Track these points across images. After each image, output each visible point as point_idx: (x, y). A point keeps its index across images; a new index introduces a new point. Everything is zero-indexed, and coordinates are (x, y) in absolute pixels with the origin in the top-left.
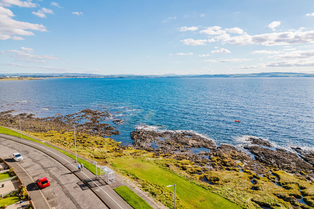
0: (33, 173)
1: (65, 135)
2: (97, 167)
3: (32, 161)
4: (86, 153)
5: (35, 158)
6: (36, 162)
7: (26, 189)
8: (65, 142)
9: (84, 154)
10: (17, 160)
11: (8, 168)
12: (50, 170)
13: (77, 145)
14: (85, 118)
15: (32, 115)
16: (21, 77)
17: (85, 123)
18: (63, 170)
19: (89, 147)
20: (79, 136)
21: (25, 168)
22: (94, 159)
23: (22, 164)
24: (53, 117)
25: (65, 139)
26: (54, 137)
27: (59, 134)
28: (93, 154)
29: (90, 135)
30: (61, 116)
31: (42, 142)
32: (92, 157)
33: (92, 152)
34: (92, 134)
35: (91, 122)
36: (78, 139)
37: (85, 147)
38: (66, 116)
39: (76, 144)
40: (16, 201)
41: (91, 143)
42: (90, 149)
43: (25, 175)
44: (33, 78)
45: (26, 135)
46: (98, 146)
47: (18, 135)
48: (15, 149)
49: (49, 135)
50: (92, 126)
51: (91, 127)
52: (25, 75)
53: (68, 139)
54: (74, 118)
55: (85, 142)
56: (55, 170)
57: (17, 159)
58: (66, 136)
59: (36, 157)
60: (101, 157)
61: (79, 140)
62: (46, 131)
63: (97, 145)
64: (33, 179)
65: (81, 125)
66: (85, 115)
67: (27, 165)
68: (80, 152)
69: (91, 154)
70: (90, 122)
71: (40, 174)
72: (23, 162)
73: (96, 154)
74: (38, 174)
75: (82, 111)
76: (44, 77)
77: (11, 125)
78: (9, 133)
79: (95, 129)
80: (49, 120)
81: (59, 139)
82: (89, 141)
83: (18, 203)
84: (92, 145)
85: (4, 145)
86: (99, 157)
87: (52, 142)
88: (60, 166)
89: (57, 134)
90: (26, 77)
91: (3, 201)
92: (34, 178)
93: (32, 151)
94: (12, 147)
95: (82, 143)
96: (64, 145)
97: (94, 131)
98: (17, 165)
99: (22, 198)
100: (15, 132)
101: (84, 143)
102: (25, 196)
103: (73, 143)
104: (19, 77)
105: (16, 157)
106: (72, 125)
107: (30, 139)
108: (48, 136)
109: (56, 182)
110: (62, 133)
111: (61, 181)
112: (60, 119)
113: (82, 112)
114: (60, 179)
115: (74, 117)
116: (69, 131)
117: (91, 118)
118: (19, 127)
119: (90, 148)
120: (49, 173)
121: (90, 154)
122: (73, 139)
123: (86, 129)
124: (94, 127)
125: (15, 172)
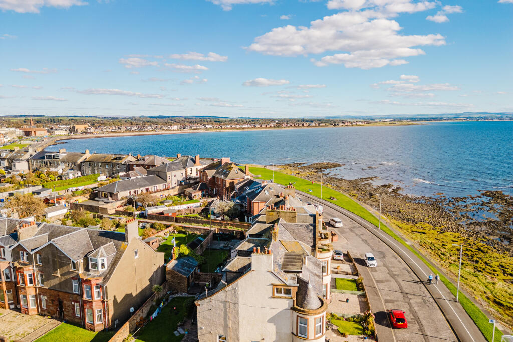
0: (387, 295)
1: (444, 237)
2: (496, 328)
3: (388, 274)
4: (478, 285)
5: (393, 270)
6: (393, 276)
7: (374, 320)
8: (443, 250)
9: (473, 286)
10: (369, 265)
11: (357, 275)
12: (411, 299)
13: (462, 264)
14: (488, 208)
15: (398, 188)
16: (394, 120)
17: (486, 221)
18: (431, 307)
19: (486, 274)
20: (470, 245)
21: (378, 282)
22: (492, 304)
23: (374, 274)
24: (431, 198)
25: (443, 245)
26: (426, 236)
27: (434, 232)
28: (492, 293)
29: (492, 249)
30: (444, 198)
31: (406, 242)
32: (488, 298)
33: (491, 287)
34: (496, 246)
35: (499, 219)
36: (467, 252)
37: (479, 271)
38: (453, 198)
39: (461, 261)
40: (360, 332)
41: (491, 267)
42: (488, 281)
43: (375, 294)
44: (411, 123)
45: (386, 225)
46: (505, 278)
47: (375, 222)
48: (368, 245)
49: (419, 231)
50: (499, 230)
51: (497, 231)
52: (400, 117)
53: (449, 246)
54: (466, 206)
55: (480, 261)
56: (418, 303)
57: (369, 263)
58: (445, 239)
59: (394, 267)
60: (509, 305)
61: (469, 253)
62: (414, 222)
63: (504, 274)
64: (386, 306)
65: (478, 224)
66: (490, 204)
67: (381, 277)
68: (466, 279)
69: (488, 292)
70: (496, 219)
71: (397, 301)
72: (376, 271)
73: (498, 294)
74: (392, 299)
75: (483, 192)
76: (428, 119)
77: (369, 201)
78: (365, 215)
79: (505, 237)
80: (423, 202)
81: (433, 242)
82: (488, 262)
83: (361, 338)
84: (492, 272)
85: (357, 235)
86: (505, 304)
87: (421, 245)
88: (428, 299)
89: (432, 231)
90: (400, 119)
91: (345, 325)
92: (387, 304)
93: (391, 256)
94: (366, 241)
95: (473, 261)
96: (440, 256)
97: (502, 241)
98: (368, 272)
99: (366, 332)
100: (373, 216)
101: (477, 262)
102: (371, 332)
103: (457, 256)
104: (391, 121)
105: (368, 260)
106: (460, 219)
107: (390, 233)
108: (416, 232)
109: (417, 327)
110: (441, 233)
111: (426, 329)
112: (441, 204)
113: (483, 194)
114: (424, 323)
115: (468, 203)
116: (453, 232)
117: (500, 211)
118: (379, 206)
119: (489, 277)
120: (409, 304)
121: (486, 291)
122: (458, 250)
123: (486, 233)
124: (504, 233)
125: (364, 284)
